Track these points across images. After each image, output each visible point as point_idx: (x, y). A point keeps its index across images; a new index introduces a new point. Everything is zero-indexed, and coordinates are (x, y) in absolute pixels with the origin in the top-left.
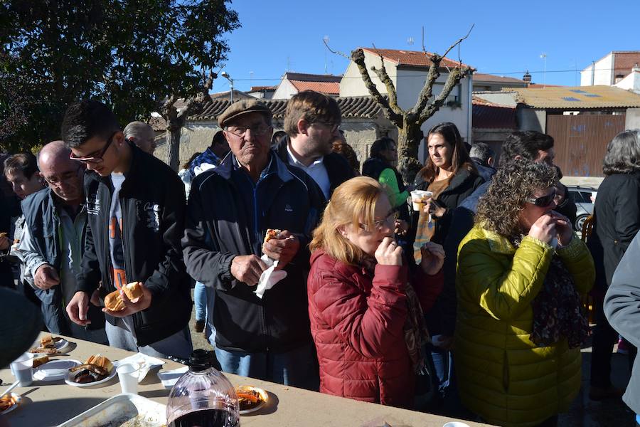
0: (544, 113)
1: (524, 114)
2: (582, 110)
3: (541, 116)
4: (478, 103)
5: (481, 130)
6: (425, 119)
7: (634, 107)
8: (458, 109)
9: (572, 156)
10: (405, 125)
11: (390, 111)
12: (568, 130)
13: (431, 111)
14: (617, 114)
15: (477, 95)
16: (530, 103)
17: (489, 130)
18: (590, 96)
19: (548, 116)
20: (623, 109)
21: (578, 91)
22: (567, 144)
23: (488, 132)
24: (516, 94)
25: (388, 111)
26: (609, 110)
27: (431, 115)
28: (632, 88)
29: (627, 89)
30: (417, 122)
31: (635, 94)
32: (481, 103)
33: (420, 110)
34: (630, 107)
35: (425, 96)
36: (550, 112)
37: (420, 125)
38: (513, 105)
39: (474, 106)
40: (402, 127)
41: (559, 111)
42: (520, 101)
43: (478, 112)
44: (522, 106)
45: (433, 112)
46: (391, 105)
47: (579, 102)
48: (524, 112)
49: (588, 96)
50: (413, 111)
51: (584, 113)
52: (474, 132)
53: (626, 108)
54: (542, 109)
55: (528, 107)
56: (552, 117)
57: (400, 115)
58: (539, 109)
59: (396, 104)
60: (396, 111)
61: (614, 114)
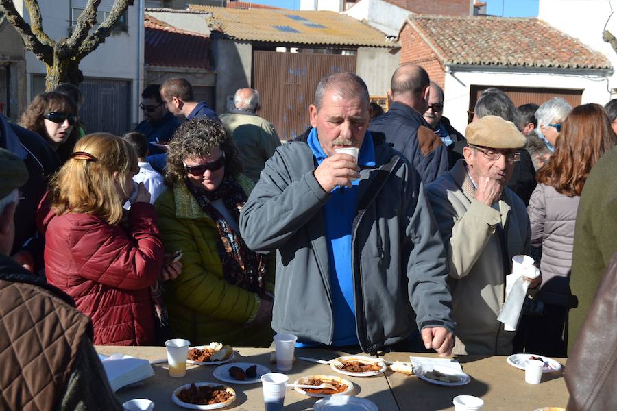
0: (249, 47)
1: (221, 48)
2: (301, 46)
3: (245, 52)
4: (152, 26)
5: (158, 68)
6: (86, 53)
7: (366, 46)
8: (123, 34)
9: (288, 112)
10: (56, 61)
11: (34, 39)
12: (282, 73)
13: (93, 42)
14: (348, 54)
15: (151, 14)
16: (230, 30)
17: (170, 69)
18: (313, 25)
19: (255, 51)
20: (354, 48)
21: (297, 18)
22: (282, 94)
23: (170, 72)
24: (210, 15)
25: (32, 40)
26: (337, 48)
27: (94, 48)
28: (367, 19)
29: (361, 19)
30: (74, 58)
31: (370, 26)
32: (157, 27)
33: (79, 41)
34: (362, 45)
35: (87, 23)
36: (258, 46)
37: (78, 62)
38: (206, 33)
39: (147, 29)
40: (51, 64)
41: (270, 46)
42: (216, 27)
43: (153, 40)
44: (217, 35)
45: (97, 44)
46: (34, 30)
47: (297, 34)
48: (220, 44)
49: (309, 25)
50: (69, 42)
51: (304, 50)
52: (148, 71)
53: (357, 46)
54: (246, 42)
55: (225, 37)
56: (260, 54)
57: (47, 46)
58: (242, 41)
59: (41, 29)
60: (42, 40)
61: (343, 53)
